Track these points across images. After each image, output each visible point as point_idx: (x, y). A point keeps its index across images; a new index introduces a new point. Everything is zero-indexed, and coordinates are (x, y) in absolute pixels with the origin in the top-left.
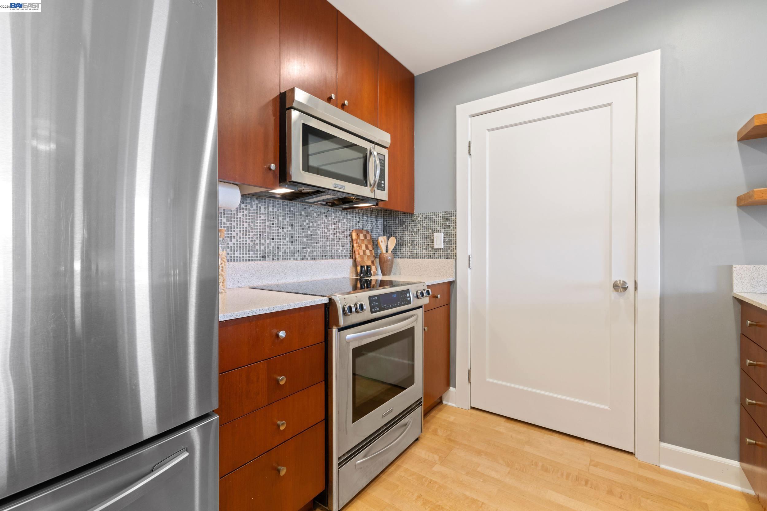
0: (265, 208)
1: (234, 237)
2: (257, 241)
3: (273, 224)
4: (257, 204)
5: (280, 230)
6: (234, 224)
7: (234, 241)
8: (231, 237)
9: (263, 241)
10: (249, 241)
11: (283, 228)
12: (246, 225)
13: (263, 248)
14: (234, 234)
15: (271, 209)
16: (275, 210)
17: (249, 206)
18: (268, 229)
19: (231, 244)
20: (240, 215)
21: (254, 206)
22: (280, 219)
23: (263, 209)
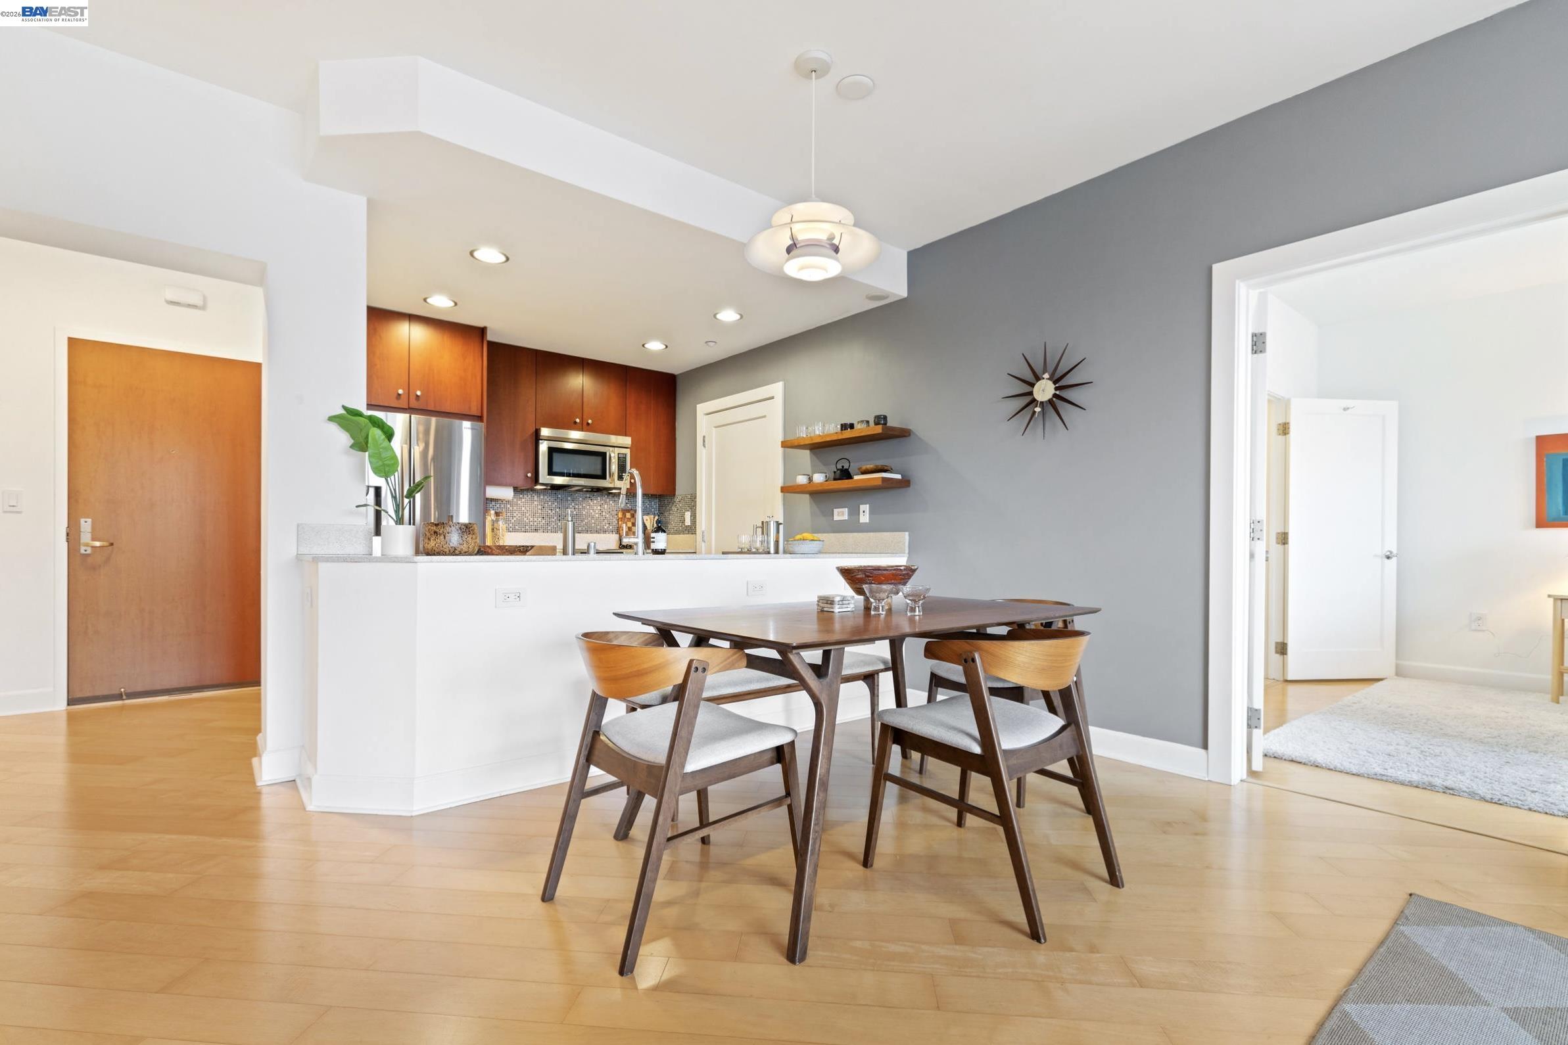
0: (538, 497)
1: (515, 517)
2: (531, 519)
3: (544, 507)
4: (532, 494)
5: (550, 511)
6: (515, 508)
7: (515, 519)
8: (513, 517)
9: (536, 519)
10: (525, 519)
12: (523, 508)
13: (535, 524)
14: (515, 515)
15: (542, 497)
16: (546, 497)
17: (525, 496)
18: (540, 511)
19: (513, 521)
20: (519, 502)
21: (529, 496)
22: (550, 503)
23: (536, 498)
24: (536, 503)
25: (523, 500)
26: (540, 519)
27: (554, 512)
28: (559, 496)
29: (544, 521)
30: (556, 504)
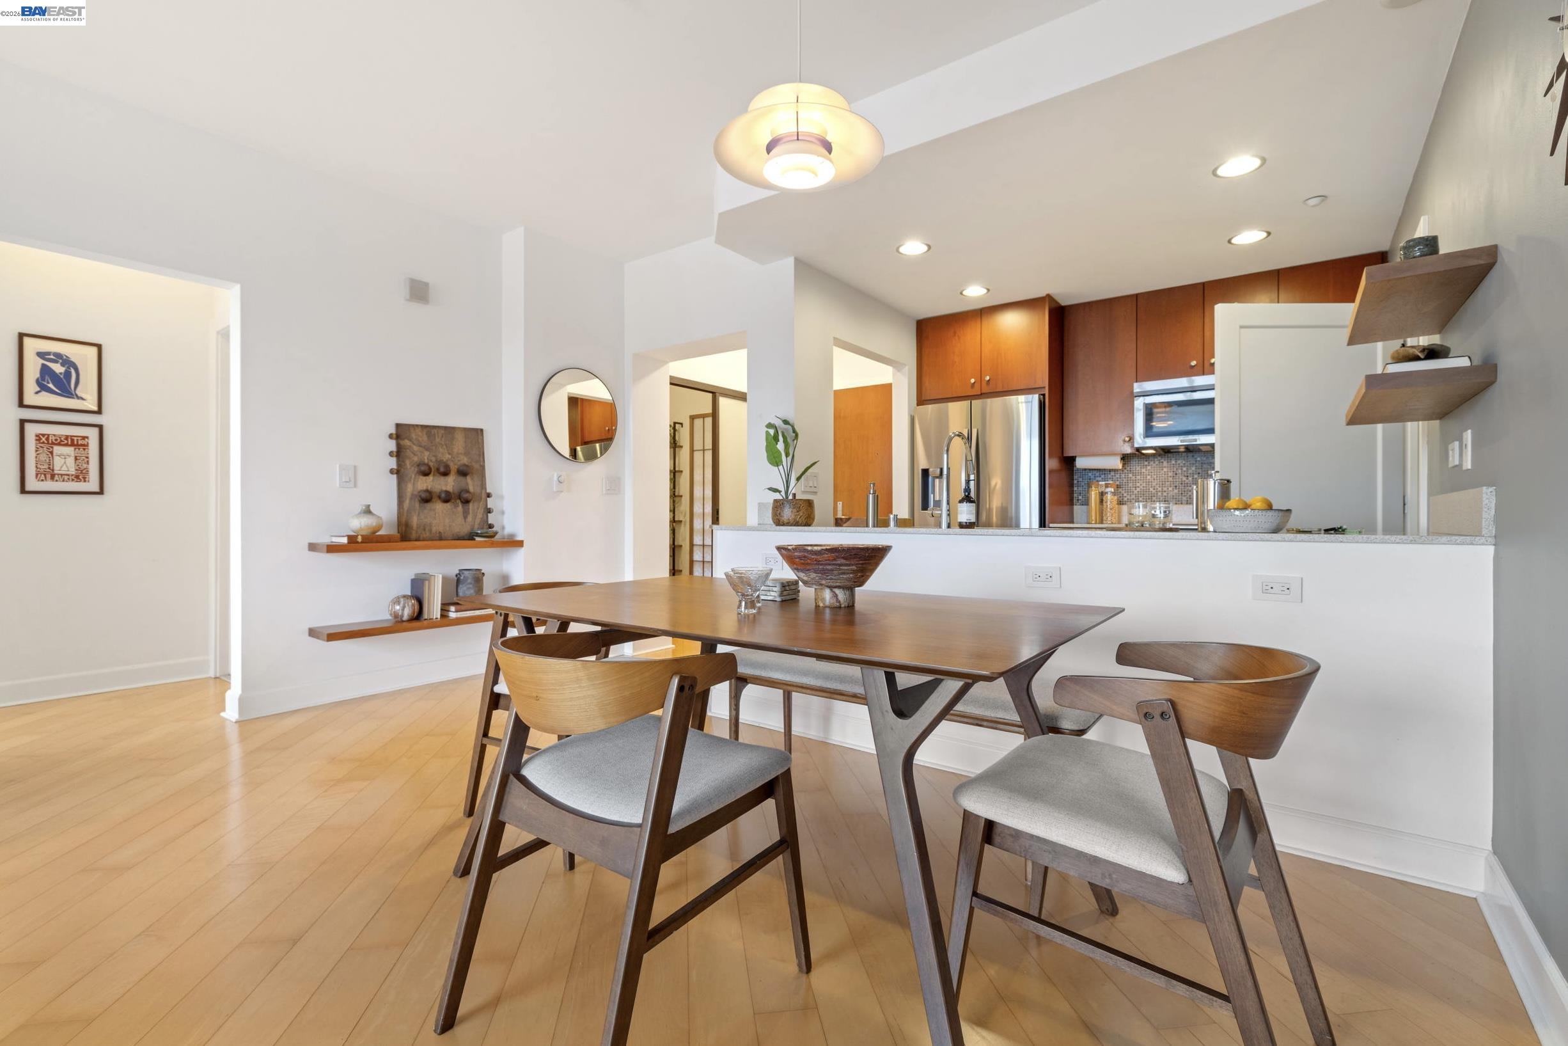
0: (1168, 462)
1: (1138, 487)
2: (1160, 489)
3: (1176, 474)
4: (1159, 460)
5: (1184, 479)
6: (1138, 477)
7: (1138, 489)
8: (1135, 487)
9: (1165, 489)
10: (1151, 489)
11: (1188, 476)
12: (1149, 477)
13: (1165, 494)
14: (1138, 485)
15: (1173, 462)
16: (1179, 462)
17: (1152, 463)
18: (1171, 479)
19: (1136, 492)
20: (1144, 470)
21: (1157, 462)
22: (1185, 469)
23: (1165, 464)
24: (1165, 470)
25: (1149, 468)
26: (1170, 489)
27: (1190, 479)
28: (1199, 459)
29: (1176, 491)
30: (1194, 468)
